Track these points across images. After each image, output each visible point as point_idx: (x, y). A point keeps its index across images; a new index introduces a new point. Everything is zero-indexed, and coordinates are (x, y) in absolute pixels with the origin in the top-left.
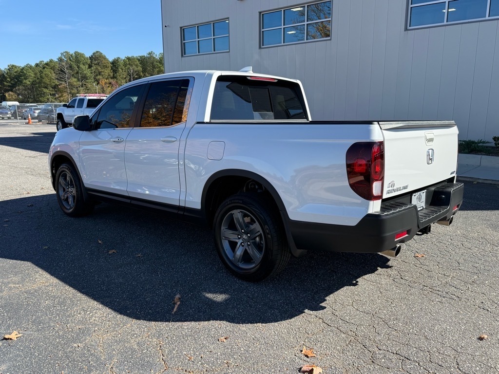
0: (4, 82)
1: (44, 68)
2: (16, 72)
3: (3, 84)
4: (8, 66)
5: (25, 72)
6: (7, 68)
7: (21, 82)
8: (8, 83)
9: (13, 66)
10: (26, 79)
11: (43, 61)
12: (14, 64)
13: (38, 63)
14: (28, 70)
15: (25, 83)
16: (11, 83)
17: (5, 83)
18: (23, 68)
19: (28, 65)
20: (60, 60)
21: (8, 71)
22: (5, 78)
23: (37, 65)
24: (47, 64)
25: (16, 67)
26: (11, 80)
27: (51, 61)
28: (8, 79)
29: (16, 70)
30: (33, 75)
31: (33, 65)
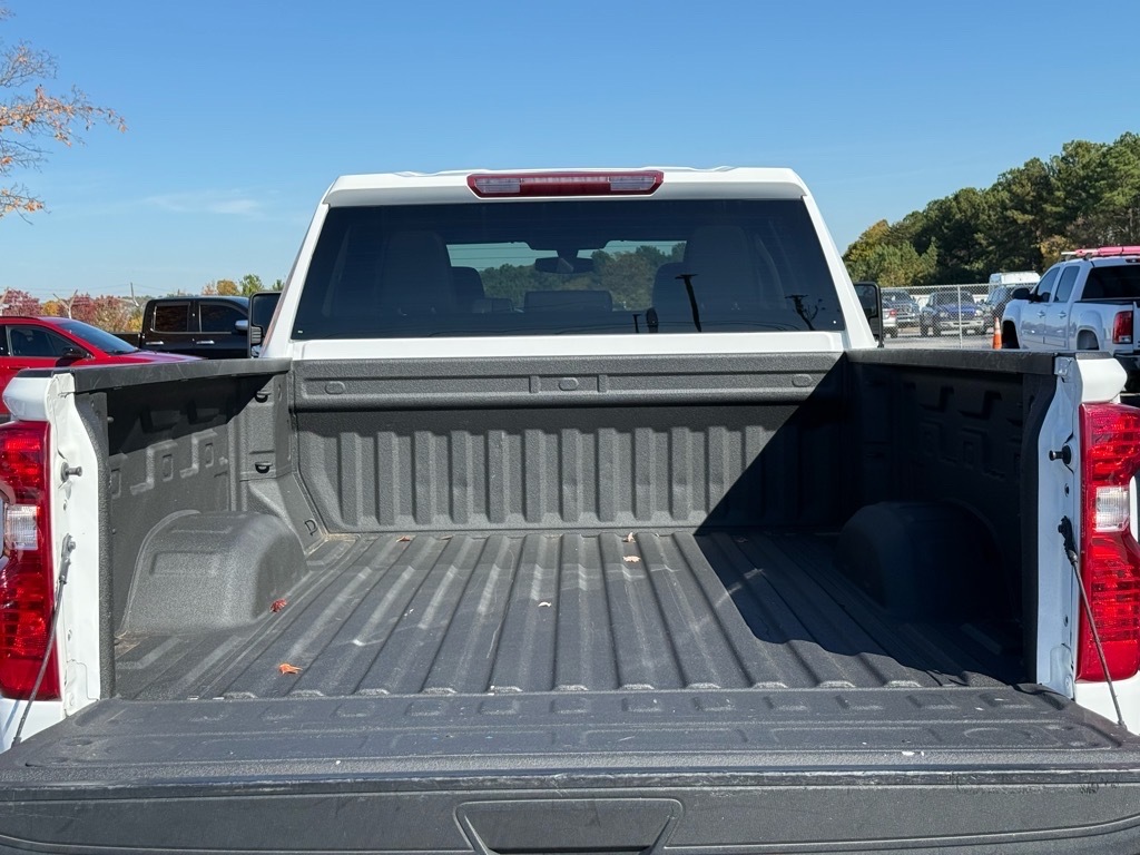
0: (1046, 202)
2: (1084, 167)
3: (1042, 210)
4: (1064, 149)
5: (1112, 162)
6: (1060, 153)
7: (1097, 198)
8: (1057, 206)
9: (1079, 145)
10: (1112, 187)
12: (1083, 139)
14: (1121, 154)
15: (1111, 202)
16: (1067, 207)
17: (1048, 208)
19: (1127, 139)
21: (1061, 164)
22: (1051, 190)
25: (1087, 148)
26: (1069, 194)
28: (1060, 194)
29: (1087, 159)
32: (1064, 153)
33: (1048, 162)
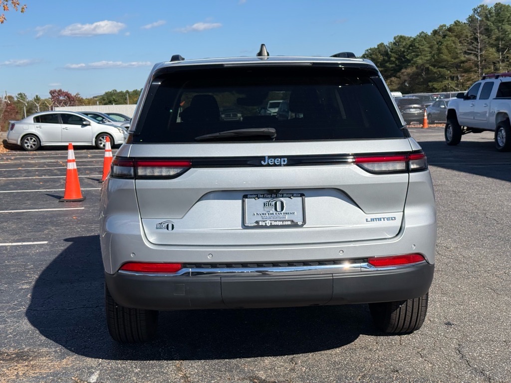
0: (387, 62)
1: (444, 36)
2: (404, 47)
4: (395, 38)
5: (416, 45)
6: (392, 40)
7: (410, 61)
8: (392, 64)
9: (401, 37)
11: (445, 26)
12: (403, 35)
13: (437, 28)
14: (420, 41)
16: (396, 65)
18: (415, 39)
19: (422, 35)
20: (472, 20)
22: (389, 57)
23: (435, 32)
24: (450, 30)
25: (405, 39)
26: (397, 59)
27: (457, 23)
28: (393, 59)
29: (404, 44)
30: (427, 49)
31: (429, 33)
32: (394, 41)
33: (388, 44)
